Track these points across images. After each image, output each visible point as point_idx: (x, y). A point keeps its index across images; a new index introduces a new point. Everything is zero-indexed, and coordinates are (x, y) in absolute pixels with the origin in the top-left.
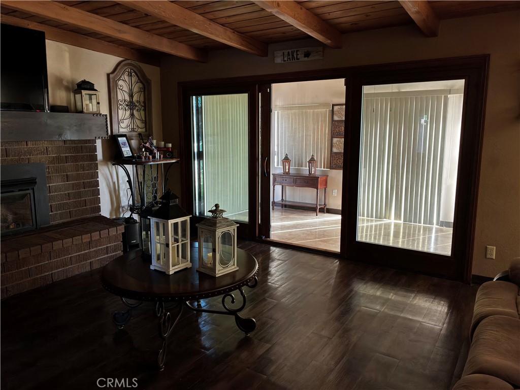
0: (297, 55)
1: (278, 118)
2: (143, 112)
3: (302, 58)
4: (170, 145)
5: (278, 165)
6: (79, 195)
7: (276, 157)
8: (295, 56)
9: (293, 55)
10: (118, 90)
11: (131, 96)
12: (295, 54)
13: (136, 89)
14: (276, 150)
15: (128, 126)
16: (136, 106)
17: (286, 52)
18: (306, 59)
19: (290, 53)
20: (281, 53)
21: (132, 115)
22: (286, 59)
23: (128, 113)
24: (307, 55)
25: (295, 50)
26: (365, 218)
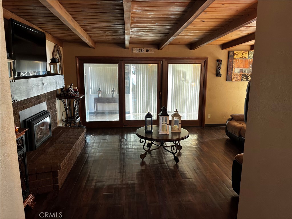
0: (143, 50)
1: (91, 70)
3: (145, 52)
4: (77, 88)
5: (92, 93)
7: (90, 89)
8: (142, 51)
9: (141, 50)
12: (142, 50)
14: (90, 86)
17: (138, 49)
18: (147, 52)
19: (140, 49)
20: (136, 49)
22: (138, 51)
24: (148, 51)
25: (142, 48)
26: (138, 114)
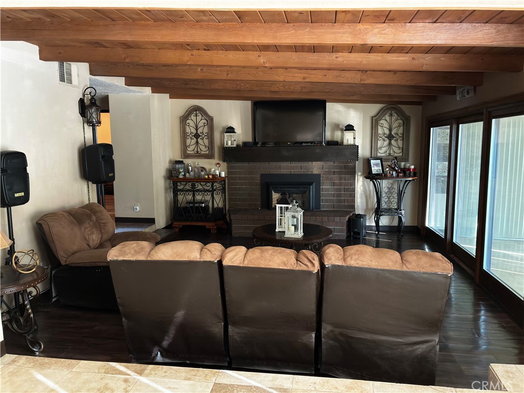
2: (402, 142)
6: (339, 195)
10: (379, 127)
11: (390, 130)
13: (395, 125)
15: (386, 152)
16: (394, 137)
21: (390, 144)
23: (387, 142)
